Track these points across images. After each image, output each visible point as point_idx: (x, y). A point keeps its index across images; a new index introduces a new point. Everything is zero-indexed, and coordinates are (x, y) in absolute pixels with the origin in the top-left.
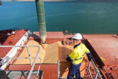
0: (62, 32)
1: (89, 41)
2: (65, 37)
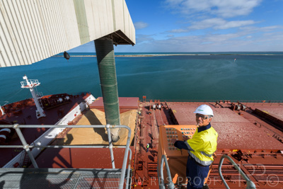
0: (138, 98)
1: (174, 111)
2: (141, 105)
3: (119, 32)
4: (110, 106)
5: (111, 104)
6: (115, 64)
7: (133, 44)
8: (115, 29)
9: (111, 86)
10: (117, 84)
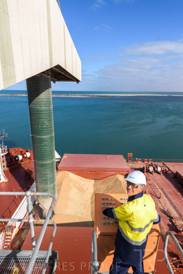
3: (58, 67)
4: (42, 166)
5: (45, 162)
6: (52, 107)
7: (78, 81)
8: (51, 64)
9: (45, 137)
10: (53, 135)
